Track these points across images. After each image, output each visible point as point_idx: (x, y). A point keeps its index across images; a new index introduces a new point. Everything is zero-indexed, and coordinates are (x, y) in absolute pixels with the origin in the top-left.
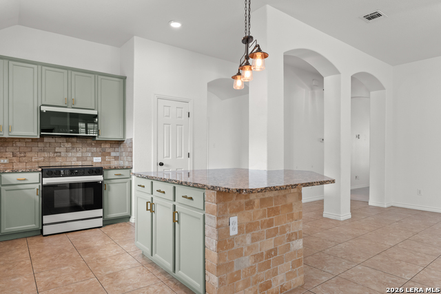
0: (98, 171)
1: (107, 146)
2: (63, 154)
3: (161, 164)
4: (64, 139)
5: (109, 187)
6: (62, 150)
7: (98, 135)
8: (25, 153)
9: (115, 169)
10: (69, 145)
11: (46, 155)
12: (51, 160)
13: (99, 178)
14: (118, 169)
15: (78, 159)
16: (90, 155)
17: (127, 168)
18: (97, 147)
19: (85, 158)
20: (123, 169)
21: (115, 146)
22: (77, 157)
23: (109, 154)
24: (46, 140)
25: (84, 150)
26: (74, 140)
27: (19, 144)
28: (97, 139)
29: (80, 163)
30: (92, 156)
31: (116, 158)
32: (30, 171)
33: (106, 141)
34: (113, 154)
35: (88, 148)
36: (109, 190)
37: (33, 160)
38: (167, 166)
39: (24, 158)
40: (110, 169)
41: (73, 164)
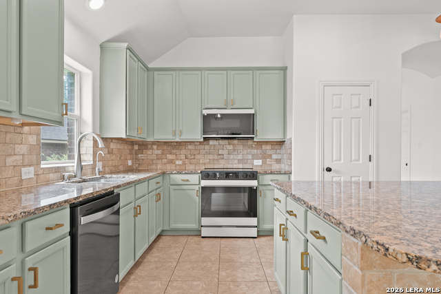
0: (253, 175)
1: (269, 147)
2: (225, 156)
3: (329, 170)
4: (226, 142)
5: (265, 194)
6: (224, 152)
7: (256, 135)
8: (194, 155)
9: (271, 173)
10: (231, 147)
11: (211, 157)
12: (215, 162)
13: (253, 183)
14: (275, 174)
15: (240, 161)
16: (250, 158)
17: (285, 173)
18: (257, 149)
19: (246, 161)
20: (281, 174)
21: (276, 147)
22: (238, 160)
23: (270, 156)
24: (211, 142)
25: (245, 152)
26: (236, 142)
27: (190, 147)
28: (255, 140)
29: (241, 166)
30: (253, 159)
31: (278, 161)
32: (191, 173)
33: (267, 142)
34: (274, 157)
35: (249, 151)
36: (265, 196)
37: (201, 162)
38: (337, 172)
39: (194, 160)
40: (266, 173)
41: (235, 166)
